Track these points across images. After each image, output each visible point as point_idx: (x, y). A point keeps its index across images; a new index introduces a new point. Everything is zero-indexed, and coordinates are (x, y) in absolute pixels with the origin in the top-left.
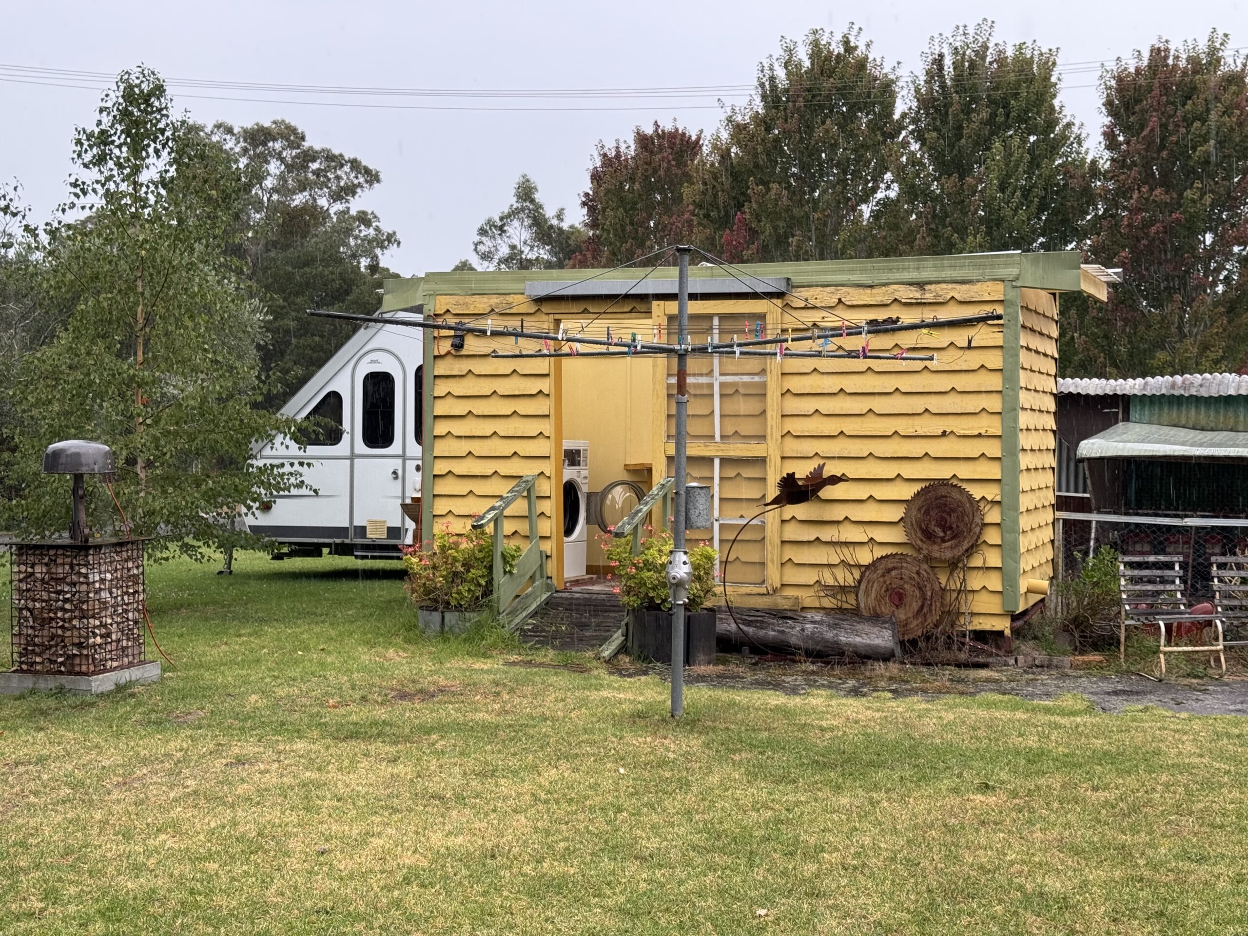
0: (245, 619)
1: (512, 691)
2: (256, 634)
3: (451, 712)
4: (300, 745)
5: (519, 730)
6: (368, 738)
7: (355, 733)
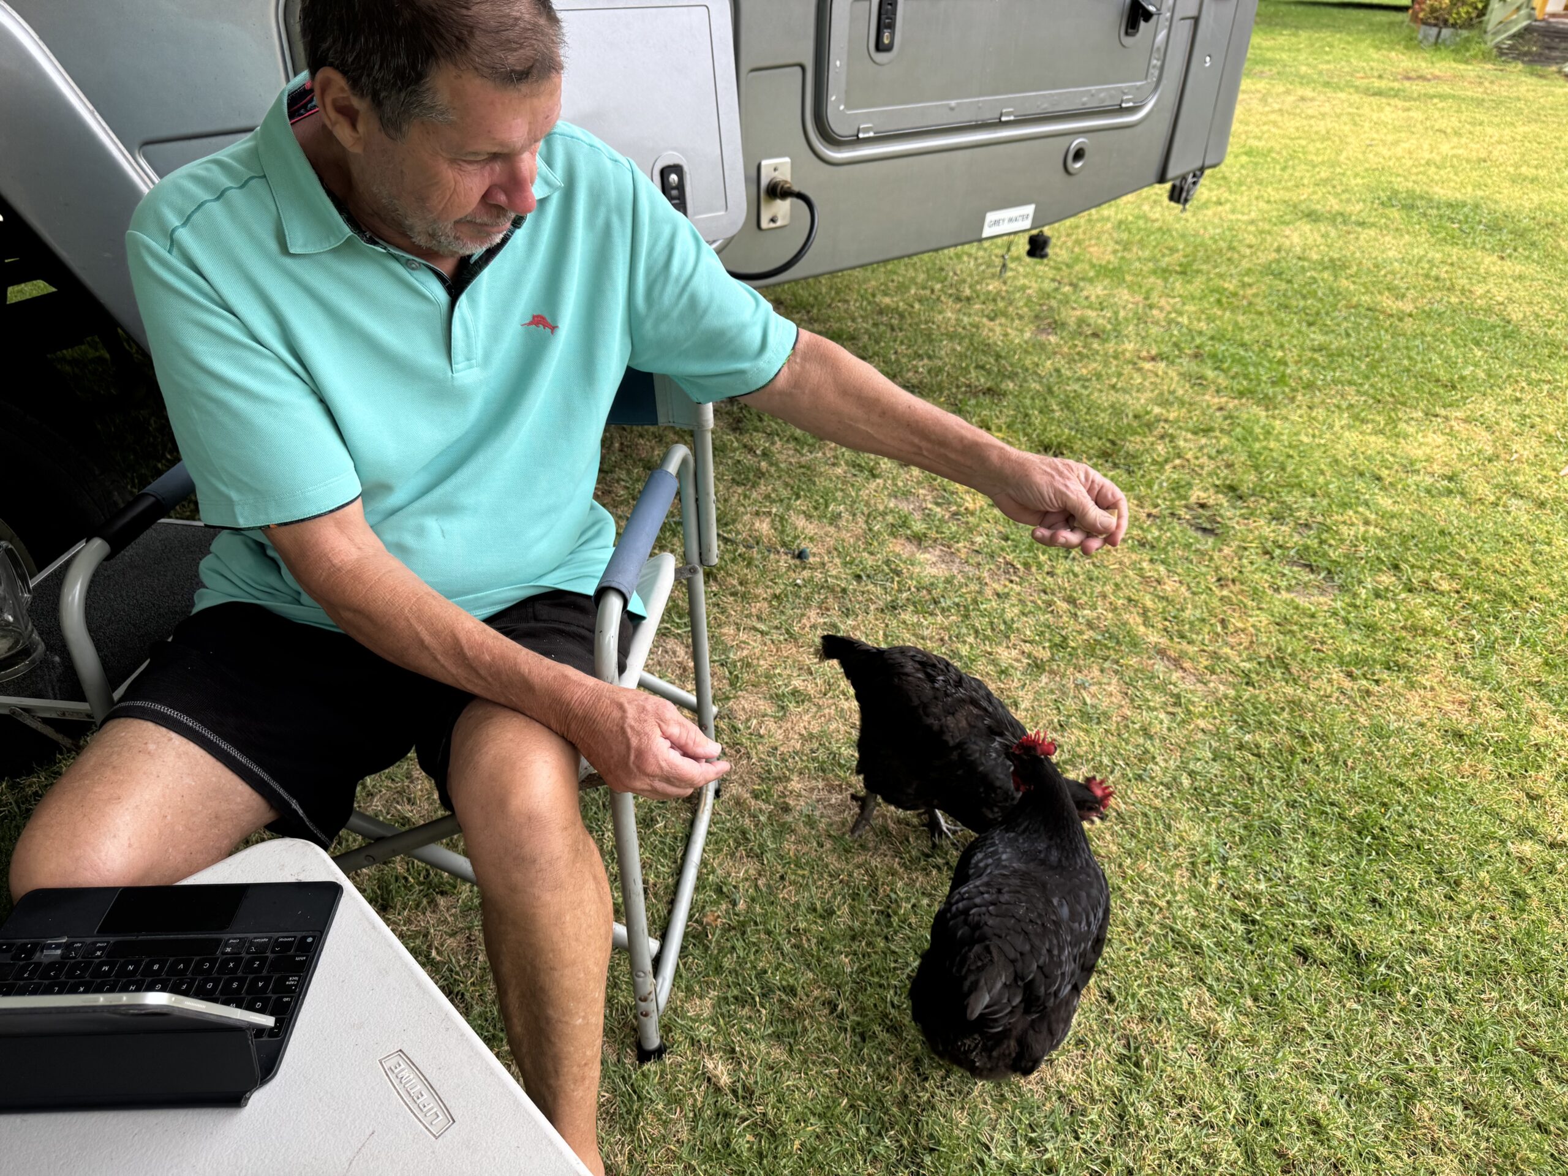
0: (1285, 26)
1: (1492, 82)
2: (1295, 35)
3: (1446, 89)
4: (1342, 95)
5: (1499, 103)
6: (1388, 96)
7: (1379, 93)
